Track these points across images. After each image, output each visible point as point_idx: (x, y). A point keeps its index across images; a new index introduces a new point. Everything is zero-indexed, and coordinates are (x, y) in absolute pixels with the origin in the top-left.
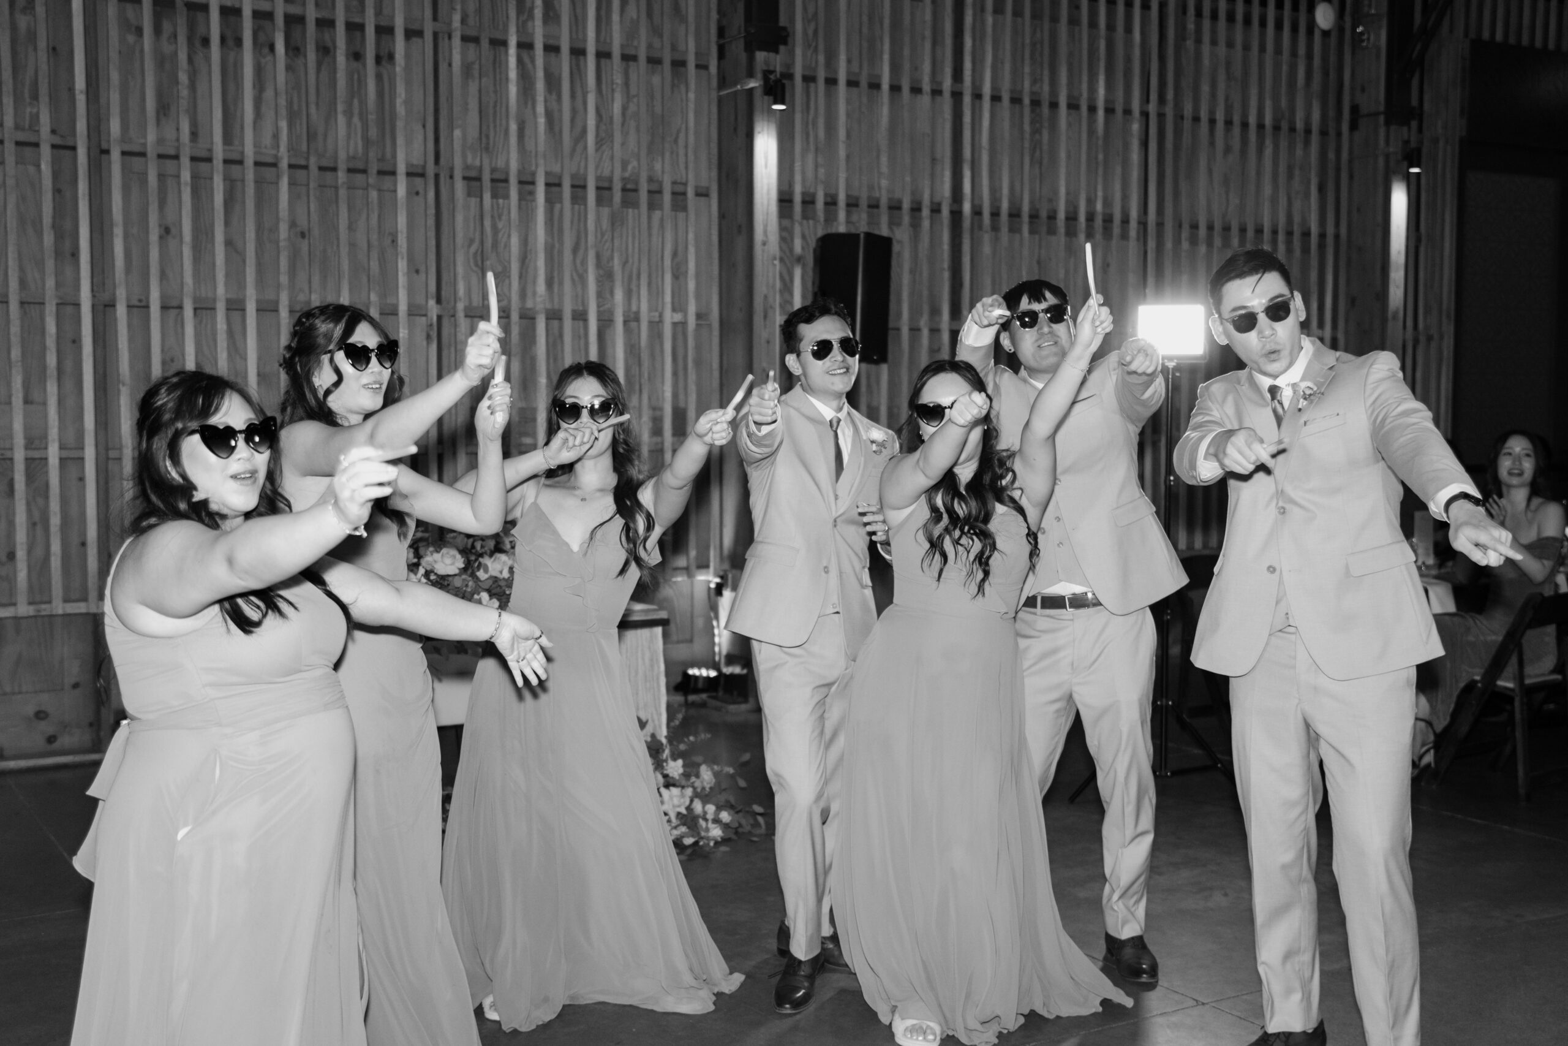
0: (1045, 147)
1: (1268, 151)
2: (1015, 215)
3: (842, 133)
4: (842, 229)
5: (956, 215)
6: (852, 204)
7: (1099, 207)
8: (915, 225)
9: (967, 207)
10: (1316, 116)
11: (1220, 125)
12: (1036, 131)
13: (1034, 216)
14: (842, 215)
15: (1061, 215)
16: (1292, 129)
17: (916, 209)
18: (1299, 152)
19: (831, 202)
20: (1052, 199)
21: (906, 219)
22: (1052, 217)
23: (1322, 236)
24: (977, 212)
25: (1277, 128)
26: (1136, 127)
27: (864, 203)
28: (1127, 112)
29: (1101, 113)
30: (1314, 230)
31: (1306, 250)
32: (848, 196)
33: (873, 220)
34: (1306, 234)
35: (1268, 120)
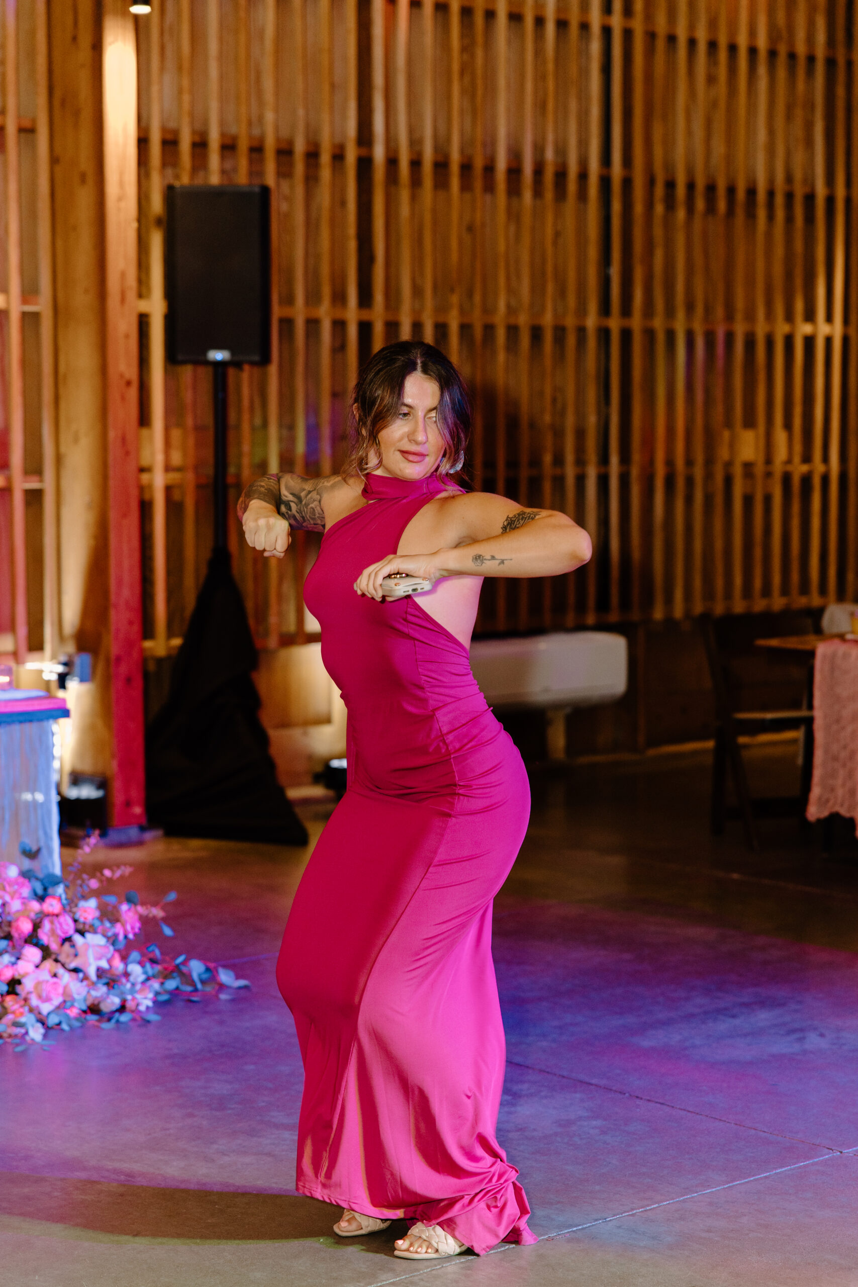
0: (479, 72)
1: (763, 84)
2: (441, 166)
3: (213, 46)
4: (215, 179)
5: (365, 164)
6: (229, 147)
7: (549, 155)
8: (311, 178)
9: (379, 153)
10: (821, 37)
11: (702, 47)
12: (467, 48)
13: (466, 168)
14: (214, 160)
15: (501, 165)
16: (792, 56)
17: (313, 155)
18: (801, 86)
19: (200, 146)
20: (490, 143)
21: (299, 168)
22: (489, 169)
23: (830, 200)
24: (392, 162)
25: (772, 54)
26: (595, 47)
27: (243, 146)
28: (585, 27)
29: (550, 28)
30: (821, 191)
31: (810, 219)
32: (223, 135)
33: (256, 169)
34: (810, 198)
35: (762, 43)
